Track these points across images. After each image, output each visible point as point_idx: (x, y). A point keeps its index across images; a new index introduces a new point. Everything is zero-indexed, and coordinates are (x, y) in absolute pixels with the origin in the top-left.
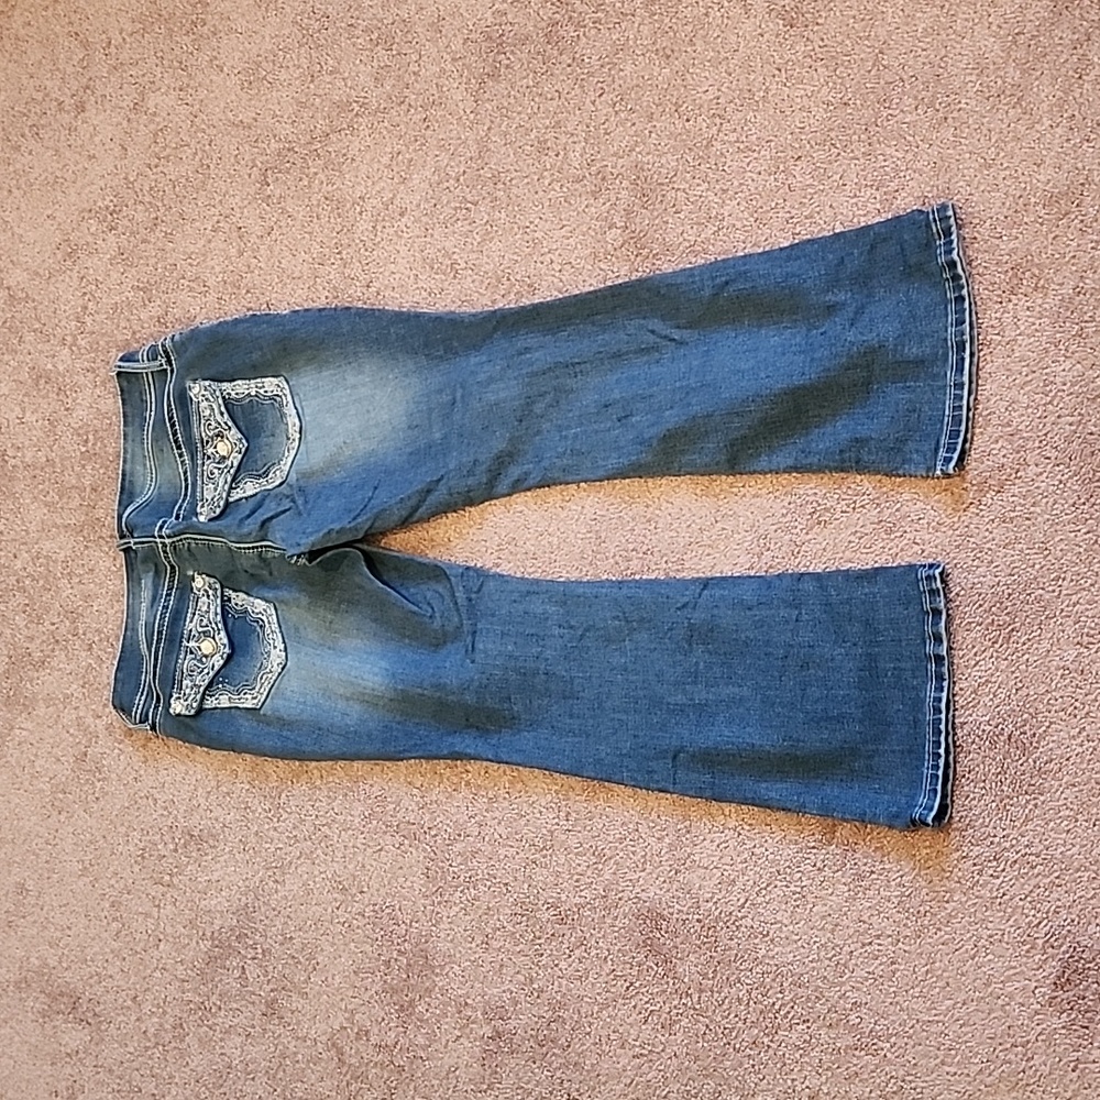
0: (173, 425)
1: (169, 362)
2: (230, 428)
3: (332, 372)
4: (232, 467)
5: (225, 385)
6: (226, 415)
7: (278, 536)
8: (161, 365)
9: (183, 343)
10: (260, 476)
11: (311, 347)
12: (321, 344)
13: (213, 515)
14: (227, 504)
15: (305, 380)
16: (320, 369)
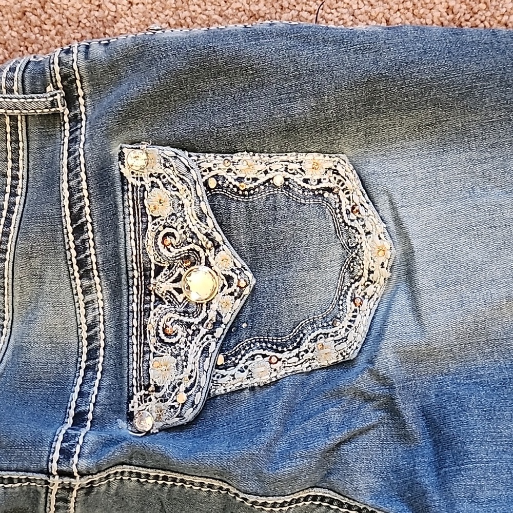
0: (79, 231)
1: (71, 100)
2: (217, 246)
3: (475, 155)
4: (218, 323)
5: (208, 160)
6: (211, 221)
7: (362, 486)
8: (53, 104)
9: (113, 66)
10: (284, 345)
11: (436, 103)
12: (462, 96)
13: (174, 421)
14: (210, 400)
15: (402, 165)
16: (443, 146)
